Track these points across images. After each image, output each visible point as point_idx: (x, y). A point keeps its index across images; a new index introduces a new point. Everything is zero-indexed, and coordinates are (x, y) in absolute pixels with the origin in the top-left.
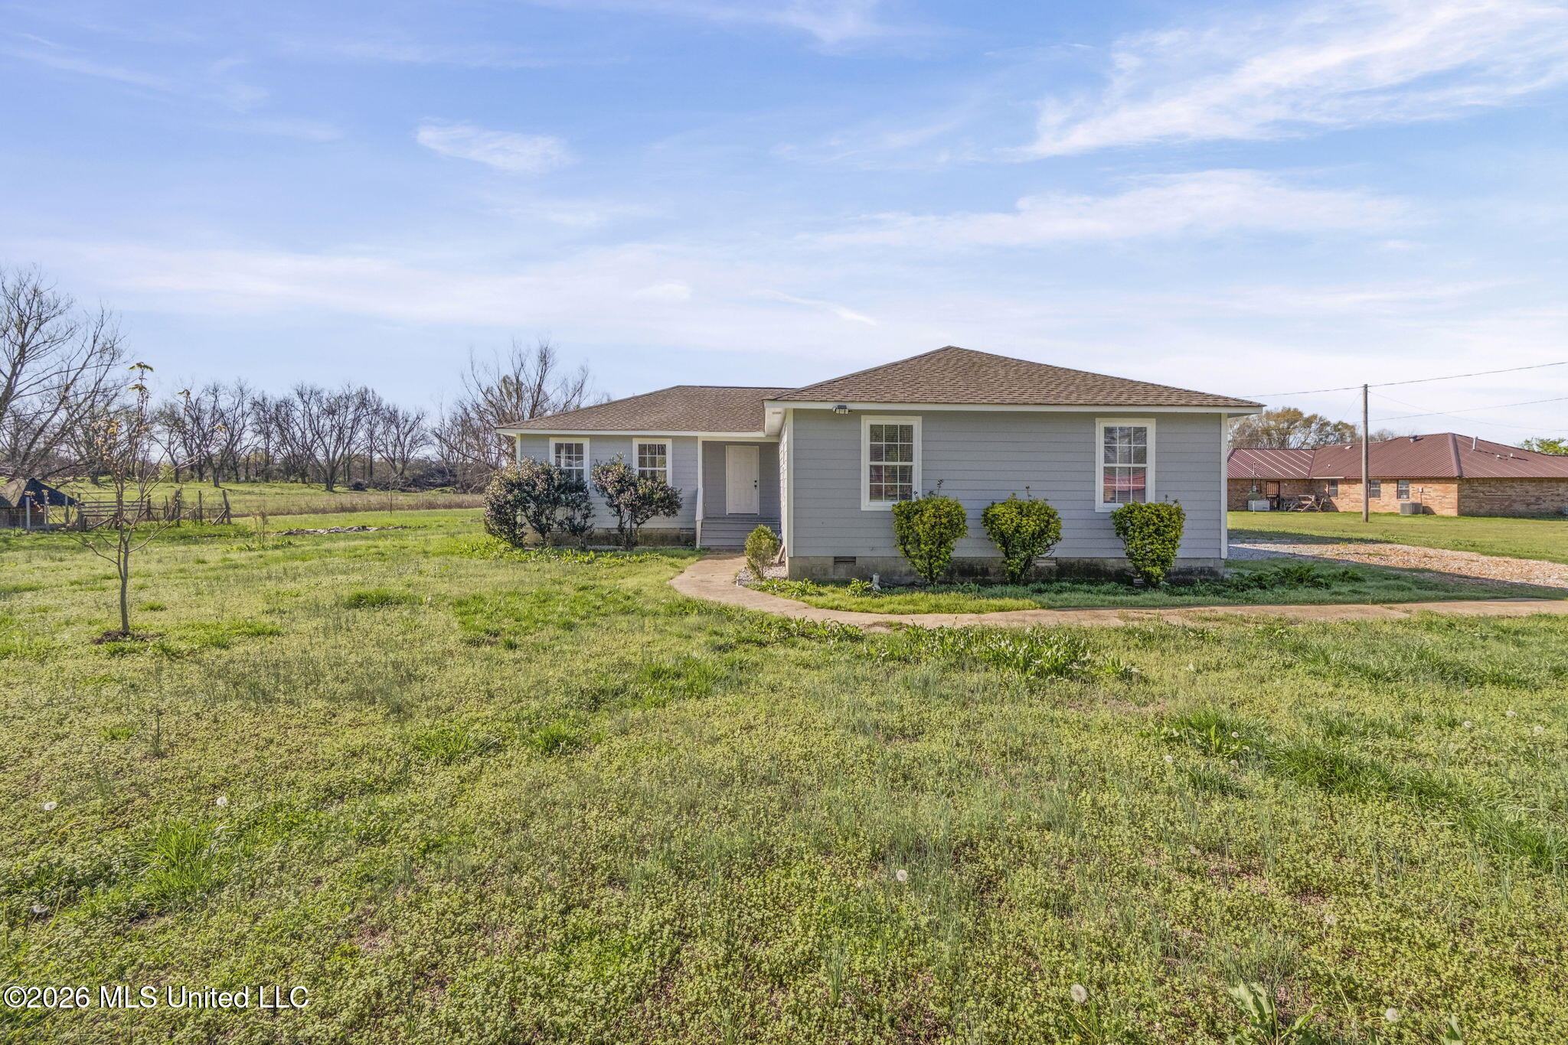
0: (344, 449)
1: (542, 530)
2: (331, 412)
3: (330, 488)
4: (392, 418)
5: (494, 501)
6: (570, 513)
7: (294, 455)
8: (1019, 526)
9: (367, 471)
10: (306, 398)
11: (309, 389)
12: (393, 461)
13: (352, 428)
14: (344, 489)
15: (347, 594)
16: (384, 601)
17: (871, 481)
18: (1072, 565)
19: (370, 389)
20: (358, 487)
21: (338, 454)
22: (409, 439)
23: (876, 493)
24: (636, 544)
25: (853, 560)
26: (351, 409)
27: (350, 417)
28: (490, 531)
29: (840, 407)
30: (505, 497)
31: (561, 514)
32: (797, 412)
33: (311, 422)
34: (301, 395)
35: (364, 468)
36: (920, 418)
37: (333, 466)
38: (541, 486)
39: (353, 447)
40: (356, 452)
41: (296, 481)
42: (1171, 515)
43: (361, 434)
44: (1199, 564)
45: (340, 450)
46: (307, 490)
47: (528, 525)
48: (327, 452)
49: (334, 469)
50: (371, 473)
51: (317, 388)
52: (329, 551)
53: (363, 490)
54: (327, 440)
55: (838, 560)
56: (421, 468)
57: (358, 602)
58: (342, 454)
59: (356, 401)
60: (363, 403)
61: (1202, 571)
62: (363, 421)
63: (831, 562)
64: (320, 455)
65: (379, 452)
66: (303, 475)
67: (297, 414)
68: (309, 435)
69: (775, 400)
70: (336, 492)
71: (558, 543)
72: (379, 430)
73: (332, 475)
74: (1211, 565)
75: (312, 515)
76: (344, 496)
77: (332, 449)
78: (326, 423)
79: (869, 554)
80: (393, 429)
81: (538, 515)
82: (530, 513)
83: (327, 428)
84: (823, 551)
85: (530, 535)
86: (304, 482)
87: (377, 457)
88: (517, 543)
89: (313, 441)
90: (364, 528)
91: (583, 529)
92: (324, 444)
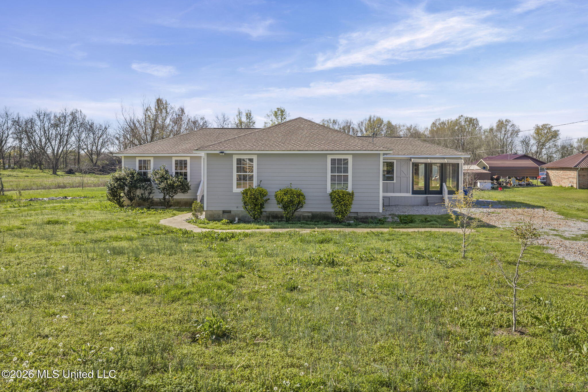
0: (64, 148)
1: (131, 199)
2: (56, 126)
3: (55, 173)
4: (90, 128)
5: (110, 186)
6: (143, 192)
7: (36, 153)
8: (283, 199)
9: (76, 161)
10: (41, 117)
11: (43, 112)
12: (91, 154)
13: (68, 135)
14: (63, 173)
15: (46, 220)
16: (57, 222)
17: (237, 181)
18: (318, 215)
19: (79, 110)
20: (70, 172)
21: (60, 151)
22: (101, 140)
23: (239, 186)
24: (171, 206)
25: (230, 212)
26: (67, 124)
27: (67, 128)
28: (109, 199)
29: (221, 152)
30: (114, 184)
31: (139, 192)
32: (207, 154)
33: (45, 133)
34: (39, 116)
35: (75, 159)
36: (256, 156)
37: (57, 157)
38: (129, 179)
39: (69, 146)
40: (71, 149)
41: (36, 168)
42: (343, 195)
43: (73, 139)
44: (370, 215)
45: (61, 148)
46: (42, 174)
47: (125, 197)
48: (53, 150)
49: (57, 160)
50: (79, 162)
51: (48, 112)
52: (45, 208)
53: (73, 173)
54: (53, 143)
55: (224, 212)
56: (107, 160)
57: (49, 223)
58: (63, 150)
59: (71, 117)
60: (74, 119)
61: (372, 218)
62: (74, 131)
63: (221, 213)
64: (49, 151)
65: (83, 150)
66: (40, 164)
67: (36, 128)
68: (44, 140)
69: (197, 150)
70: (57, 175)
71: (139, 205)
72: (83, 136)
73: (57, 163)
74: (376, 215)
75: (43, 190)
76: (63, 178)
77: (56, 149)
78: (53, 132)
79: (235, 209)
80: (91, 135)
81: (129, 192)
82: (126, 191)
83: (54, 136)
84: (219, 208)
85: (126, 201)
86: (41, 169)
87: (82, 152)
88: (121, 205)
89: (46, 143)
90: (66, 197)
91: (148, 199)
92: (51, 145)
